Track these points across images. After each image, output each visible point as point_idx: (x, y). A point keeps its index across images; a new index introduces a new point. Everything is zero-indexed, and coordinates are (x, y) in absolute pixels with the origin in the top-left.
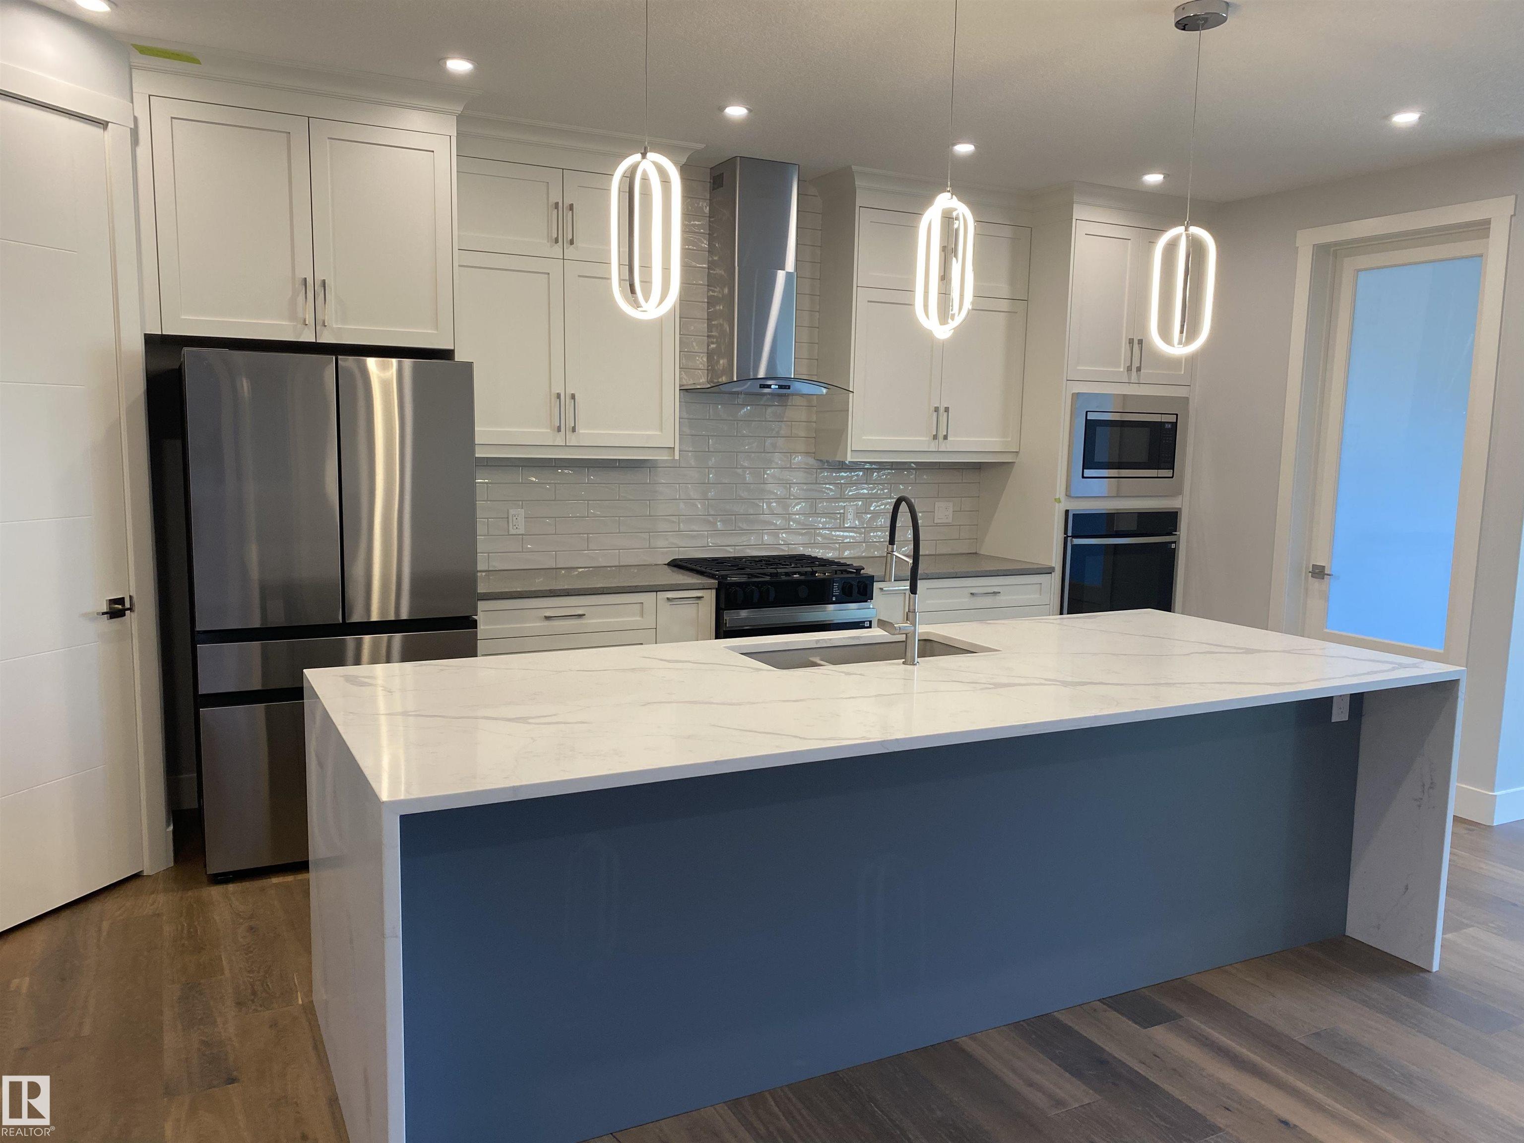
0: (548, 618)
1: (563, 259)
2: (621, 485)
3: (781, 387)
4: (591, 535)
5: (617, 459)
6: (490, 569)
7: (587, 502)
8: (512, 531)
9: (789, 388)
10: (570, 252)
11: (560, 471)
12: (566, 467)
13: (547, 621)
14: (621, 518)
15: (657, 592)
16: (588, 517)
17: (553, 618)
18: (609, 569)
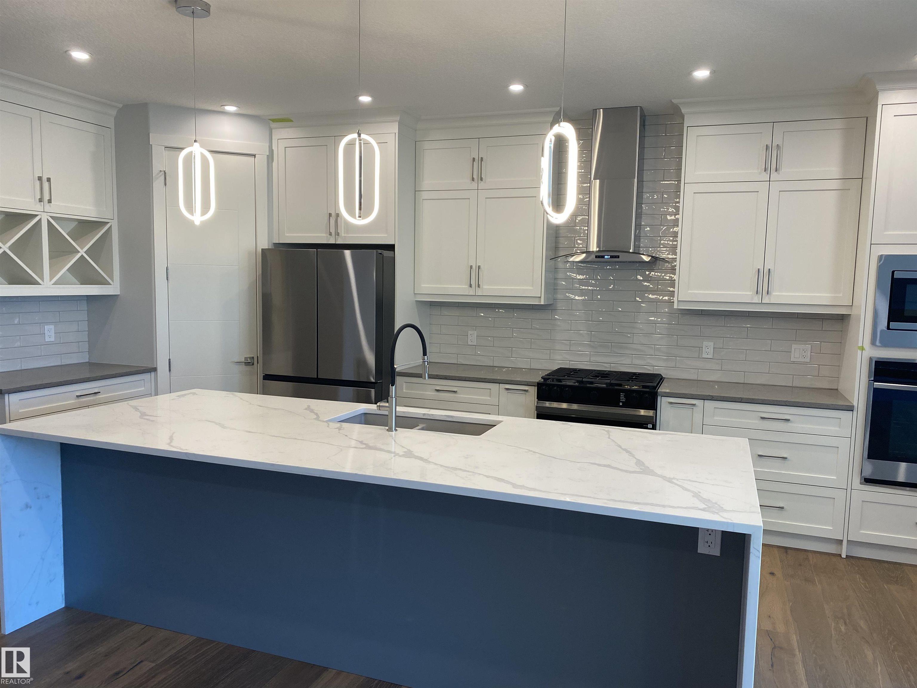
0: (438, 391)
1: (478, 189)
2: (533, 320)
3: (612, 257)
4: (514, 349)
5: (531, 304)
6: (458, 363)
7: (512, 329)
8: (470, 343)
9: (619, 257)
10: (482, 185)
11: (497, 310)
12: (501, 308)
13: (437, 393)
14: (532, 340)
15: (499, 383)
16: (512, 338)
17: (442, 391)
18: (524, 370)
